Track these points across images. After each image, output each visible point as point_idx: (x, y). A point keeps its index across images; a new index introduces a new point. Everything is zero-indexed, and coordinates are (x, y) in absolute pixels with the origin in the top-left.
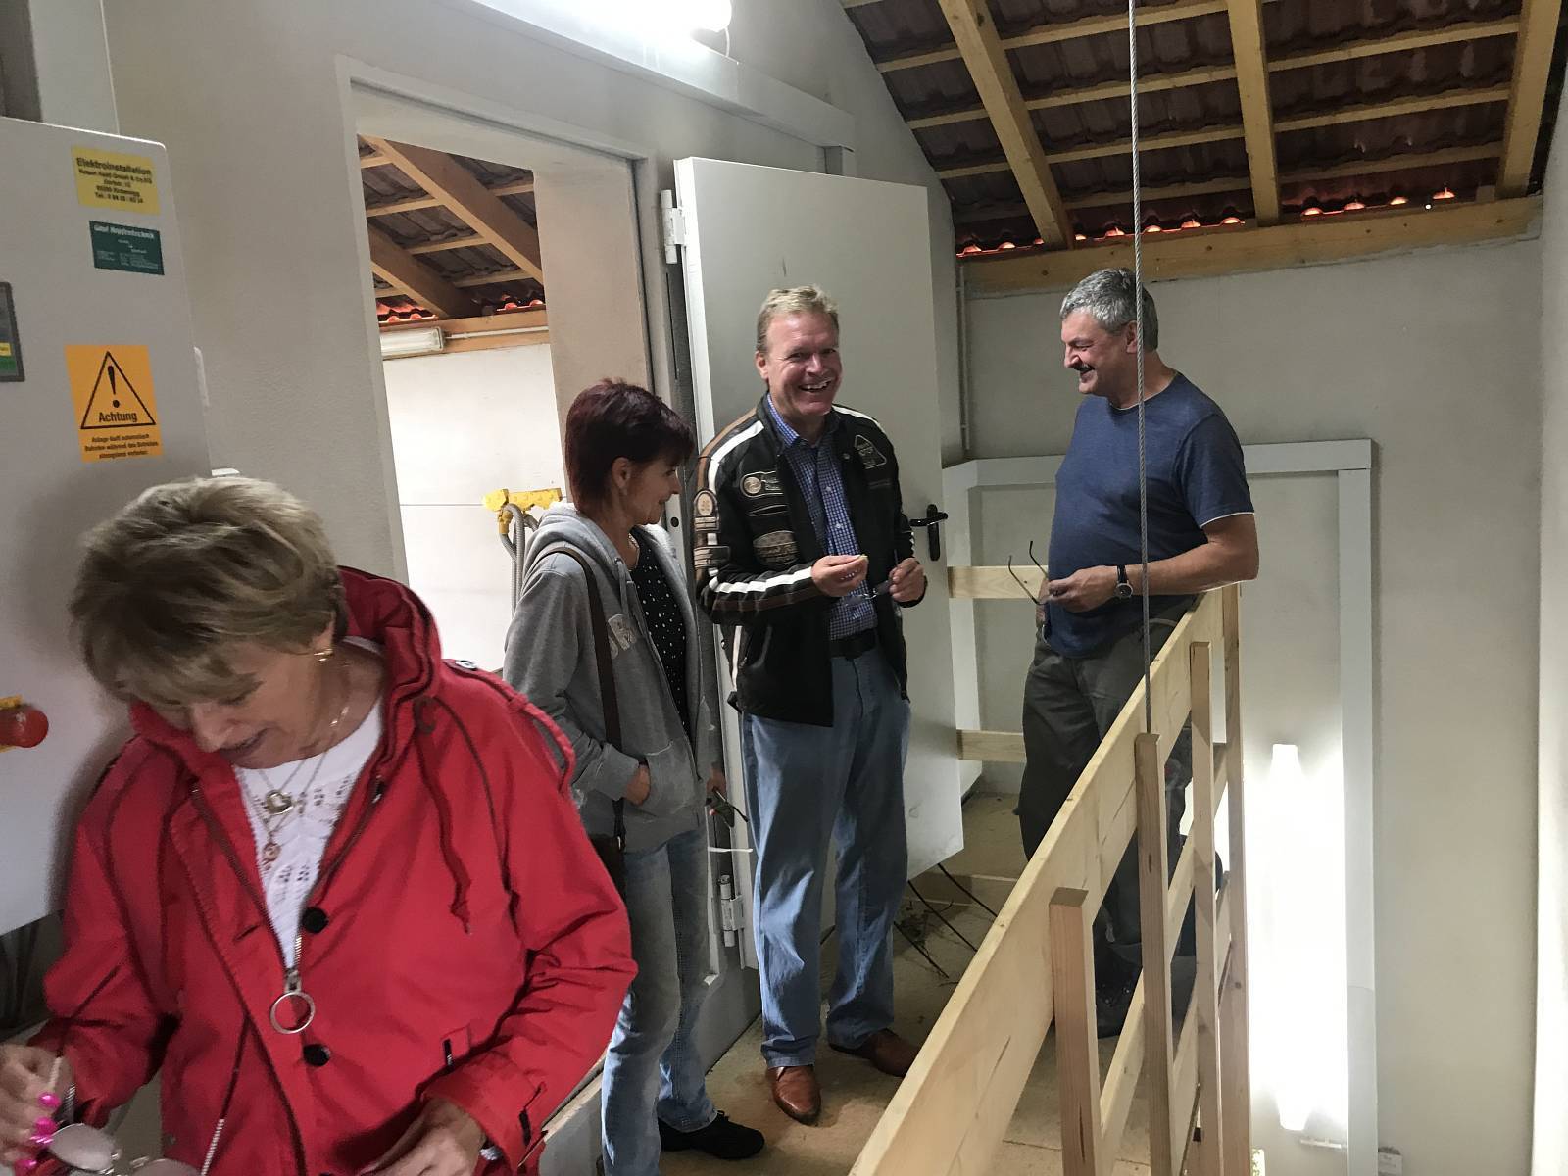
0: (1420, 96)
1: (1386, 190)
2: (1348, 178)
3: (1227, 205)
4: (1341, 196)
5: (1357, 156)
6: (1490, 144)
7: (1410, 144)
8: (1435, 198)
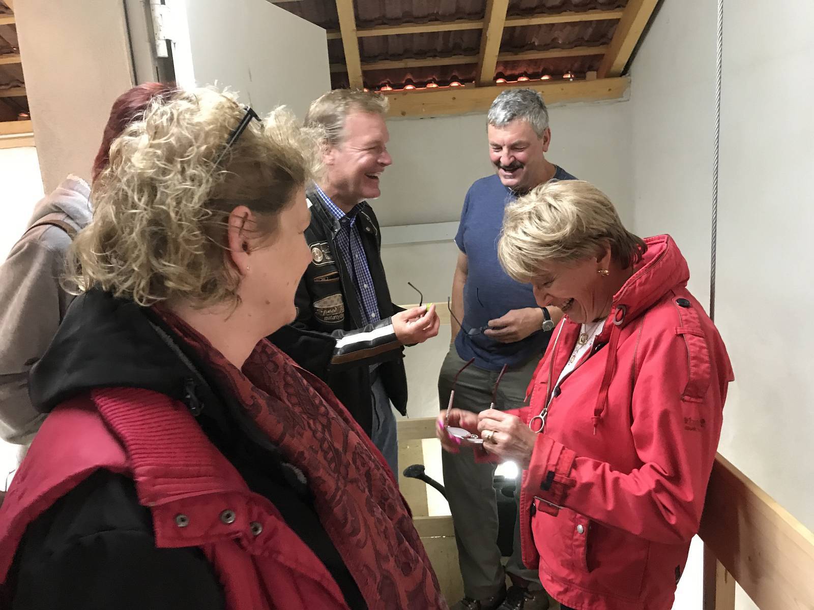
0: (577, 12)
1: (540, 70)
2: (524, 61)
3: (454, 74)
4: (516, 72)
5: (532, 47)
6: (601, 46)
7: (560, 42)
8: (564, 77)
